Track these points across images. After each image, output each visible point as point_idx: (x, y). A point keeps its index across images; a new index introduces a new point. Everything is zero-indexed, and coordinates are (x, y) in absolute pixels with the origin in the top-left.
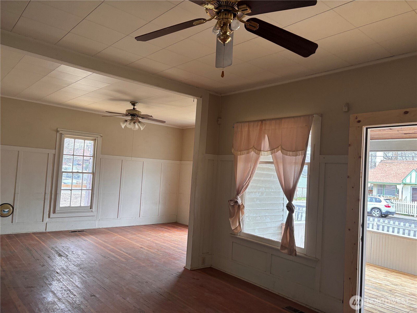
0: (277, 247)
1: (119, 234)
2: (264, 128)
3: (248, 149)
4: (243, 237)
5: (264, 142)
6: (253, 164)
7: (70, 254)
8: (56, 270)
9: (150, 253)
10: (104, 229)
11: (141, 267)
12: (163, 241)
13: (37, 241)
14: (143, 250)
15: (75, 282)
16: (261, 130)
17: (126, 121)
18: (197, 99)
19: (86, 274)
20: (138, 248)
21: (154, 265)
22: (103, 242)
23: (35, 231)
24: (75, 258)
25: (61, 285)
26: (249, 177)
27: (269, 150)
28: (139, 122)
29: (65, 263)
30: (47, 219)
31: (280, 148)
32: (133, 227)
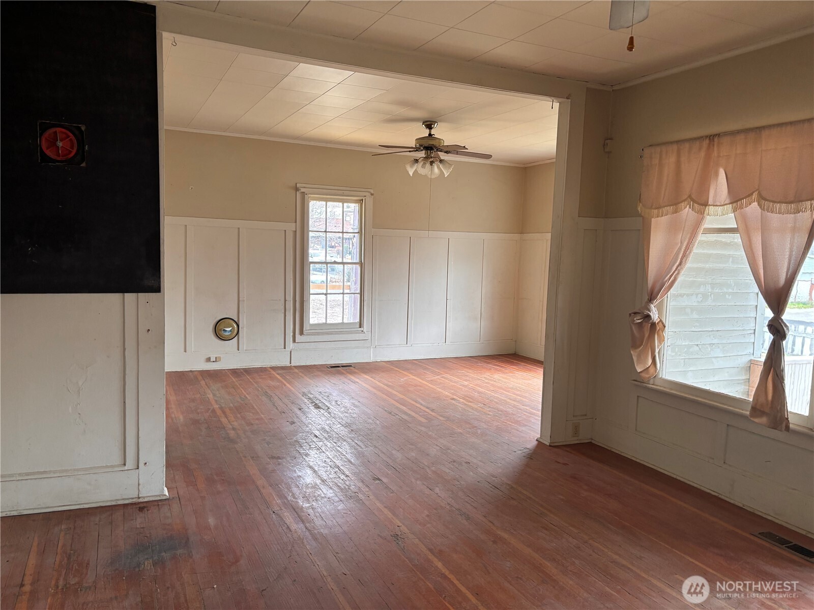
0: (742, 411)
1: (411, 373)
2: (715, 154)
3: (675, 203)
4: (660, 386)
5: (717, 186)
6: (688, 236)
7: (332, 406)
8: (314, 432)
9: (470, 410)
10: (384, 364)
11: (456, 435)
12: (492, 388)
13: (278, 380)
14: (457, 404)
15: (346, 454)
16: (708, 157)
17: (416, 161)
18: (560, 104)
19: (361, 441)
20: (447, 399)
21: (479, 431)
22: (385, 387)
23: (274, 364)
24: (342, 413)
25: (323, 457)
26: (677, 264)
27: (728, 201)
28: (441, 161)
29: (326, 420)
30: (290, 345)
31: (755, 196)
32: (436, 361)
